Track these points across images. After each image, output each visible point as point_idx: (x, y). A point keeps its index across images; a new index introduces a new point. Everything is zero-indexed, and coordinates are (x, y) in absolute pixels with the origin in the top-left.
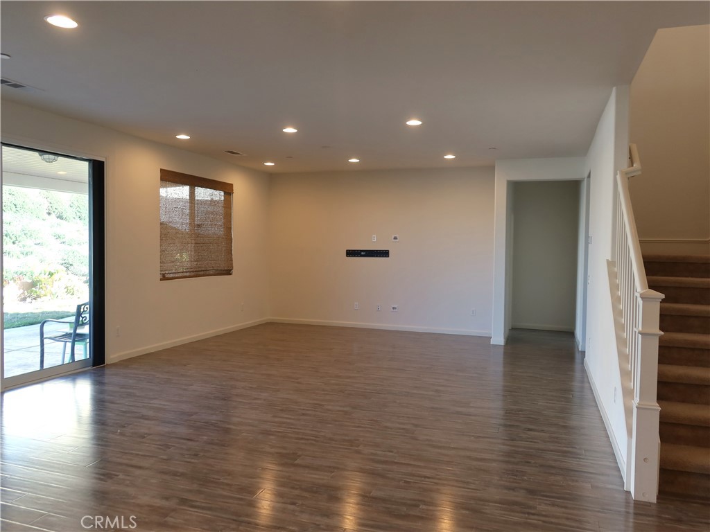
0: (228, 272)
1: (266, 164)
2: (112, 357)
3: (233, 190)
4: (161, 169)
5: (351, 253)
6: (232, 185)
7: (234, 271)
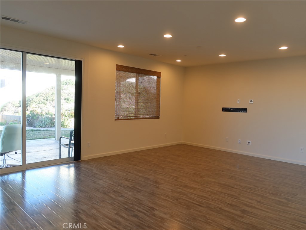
0: (158, 117)
1: (177, 61)
2: (84, 157)
3: (161, 75)
4: (116, 65)
5: (225, 110)
6: (161, 73)
7: (160, 117)
